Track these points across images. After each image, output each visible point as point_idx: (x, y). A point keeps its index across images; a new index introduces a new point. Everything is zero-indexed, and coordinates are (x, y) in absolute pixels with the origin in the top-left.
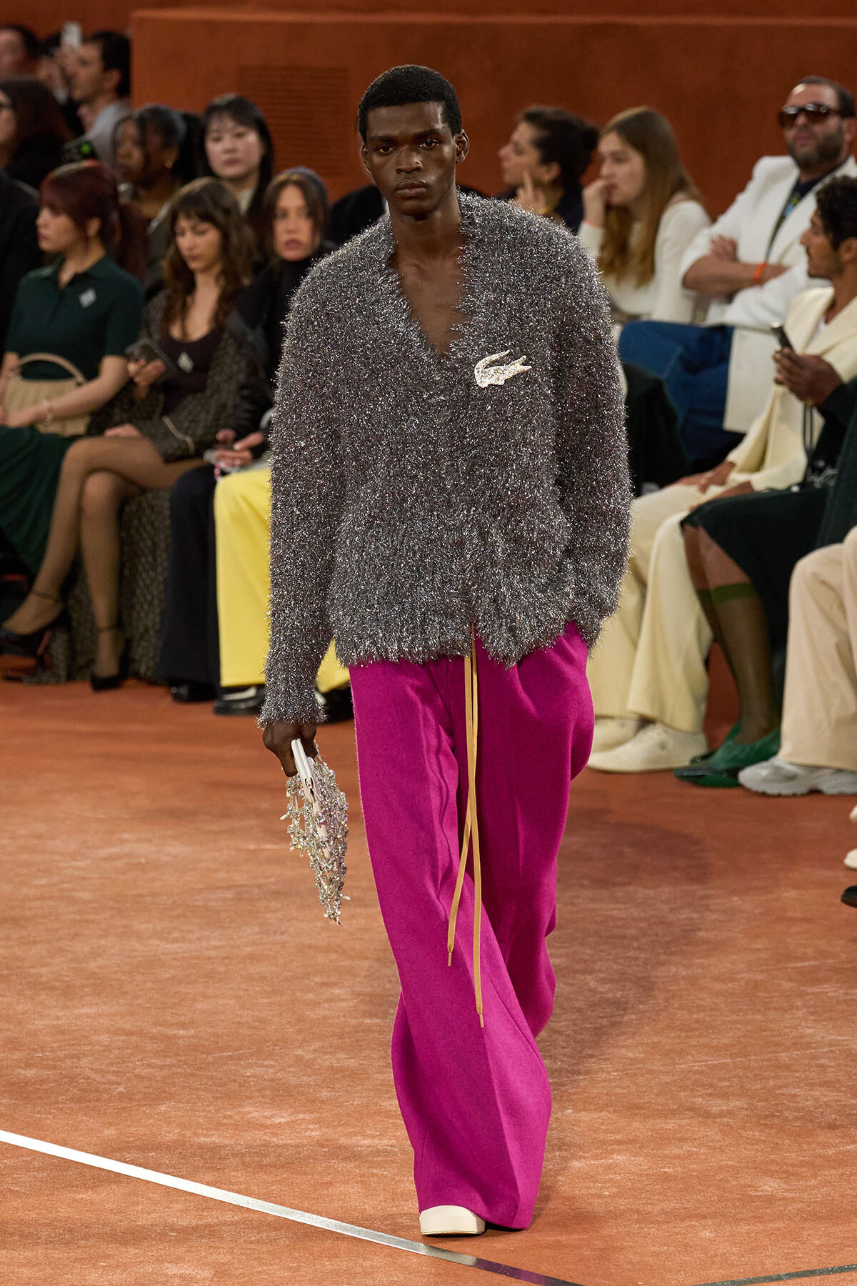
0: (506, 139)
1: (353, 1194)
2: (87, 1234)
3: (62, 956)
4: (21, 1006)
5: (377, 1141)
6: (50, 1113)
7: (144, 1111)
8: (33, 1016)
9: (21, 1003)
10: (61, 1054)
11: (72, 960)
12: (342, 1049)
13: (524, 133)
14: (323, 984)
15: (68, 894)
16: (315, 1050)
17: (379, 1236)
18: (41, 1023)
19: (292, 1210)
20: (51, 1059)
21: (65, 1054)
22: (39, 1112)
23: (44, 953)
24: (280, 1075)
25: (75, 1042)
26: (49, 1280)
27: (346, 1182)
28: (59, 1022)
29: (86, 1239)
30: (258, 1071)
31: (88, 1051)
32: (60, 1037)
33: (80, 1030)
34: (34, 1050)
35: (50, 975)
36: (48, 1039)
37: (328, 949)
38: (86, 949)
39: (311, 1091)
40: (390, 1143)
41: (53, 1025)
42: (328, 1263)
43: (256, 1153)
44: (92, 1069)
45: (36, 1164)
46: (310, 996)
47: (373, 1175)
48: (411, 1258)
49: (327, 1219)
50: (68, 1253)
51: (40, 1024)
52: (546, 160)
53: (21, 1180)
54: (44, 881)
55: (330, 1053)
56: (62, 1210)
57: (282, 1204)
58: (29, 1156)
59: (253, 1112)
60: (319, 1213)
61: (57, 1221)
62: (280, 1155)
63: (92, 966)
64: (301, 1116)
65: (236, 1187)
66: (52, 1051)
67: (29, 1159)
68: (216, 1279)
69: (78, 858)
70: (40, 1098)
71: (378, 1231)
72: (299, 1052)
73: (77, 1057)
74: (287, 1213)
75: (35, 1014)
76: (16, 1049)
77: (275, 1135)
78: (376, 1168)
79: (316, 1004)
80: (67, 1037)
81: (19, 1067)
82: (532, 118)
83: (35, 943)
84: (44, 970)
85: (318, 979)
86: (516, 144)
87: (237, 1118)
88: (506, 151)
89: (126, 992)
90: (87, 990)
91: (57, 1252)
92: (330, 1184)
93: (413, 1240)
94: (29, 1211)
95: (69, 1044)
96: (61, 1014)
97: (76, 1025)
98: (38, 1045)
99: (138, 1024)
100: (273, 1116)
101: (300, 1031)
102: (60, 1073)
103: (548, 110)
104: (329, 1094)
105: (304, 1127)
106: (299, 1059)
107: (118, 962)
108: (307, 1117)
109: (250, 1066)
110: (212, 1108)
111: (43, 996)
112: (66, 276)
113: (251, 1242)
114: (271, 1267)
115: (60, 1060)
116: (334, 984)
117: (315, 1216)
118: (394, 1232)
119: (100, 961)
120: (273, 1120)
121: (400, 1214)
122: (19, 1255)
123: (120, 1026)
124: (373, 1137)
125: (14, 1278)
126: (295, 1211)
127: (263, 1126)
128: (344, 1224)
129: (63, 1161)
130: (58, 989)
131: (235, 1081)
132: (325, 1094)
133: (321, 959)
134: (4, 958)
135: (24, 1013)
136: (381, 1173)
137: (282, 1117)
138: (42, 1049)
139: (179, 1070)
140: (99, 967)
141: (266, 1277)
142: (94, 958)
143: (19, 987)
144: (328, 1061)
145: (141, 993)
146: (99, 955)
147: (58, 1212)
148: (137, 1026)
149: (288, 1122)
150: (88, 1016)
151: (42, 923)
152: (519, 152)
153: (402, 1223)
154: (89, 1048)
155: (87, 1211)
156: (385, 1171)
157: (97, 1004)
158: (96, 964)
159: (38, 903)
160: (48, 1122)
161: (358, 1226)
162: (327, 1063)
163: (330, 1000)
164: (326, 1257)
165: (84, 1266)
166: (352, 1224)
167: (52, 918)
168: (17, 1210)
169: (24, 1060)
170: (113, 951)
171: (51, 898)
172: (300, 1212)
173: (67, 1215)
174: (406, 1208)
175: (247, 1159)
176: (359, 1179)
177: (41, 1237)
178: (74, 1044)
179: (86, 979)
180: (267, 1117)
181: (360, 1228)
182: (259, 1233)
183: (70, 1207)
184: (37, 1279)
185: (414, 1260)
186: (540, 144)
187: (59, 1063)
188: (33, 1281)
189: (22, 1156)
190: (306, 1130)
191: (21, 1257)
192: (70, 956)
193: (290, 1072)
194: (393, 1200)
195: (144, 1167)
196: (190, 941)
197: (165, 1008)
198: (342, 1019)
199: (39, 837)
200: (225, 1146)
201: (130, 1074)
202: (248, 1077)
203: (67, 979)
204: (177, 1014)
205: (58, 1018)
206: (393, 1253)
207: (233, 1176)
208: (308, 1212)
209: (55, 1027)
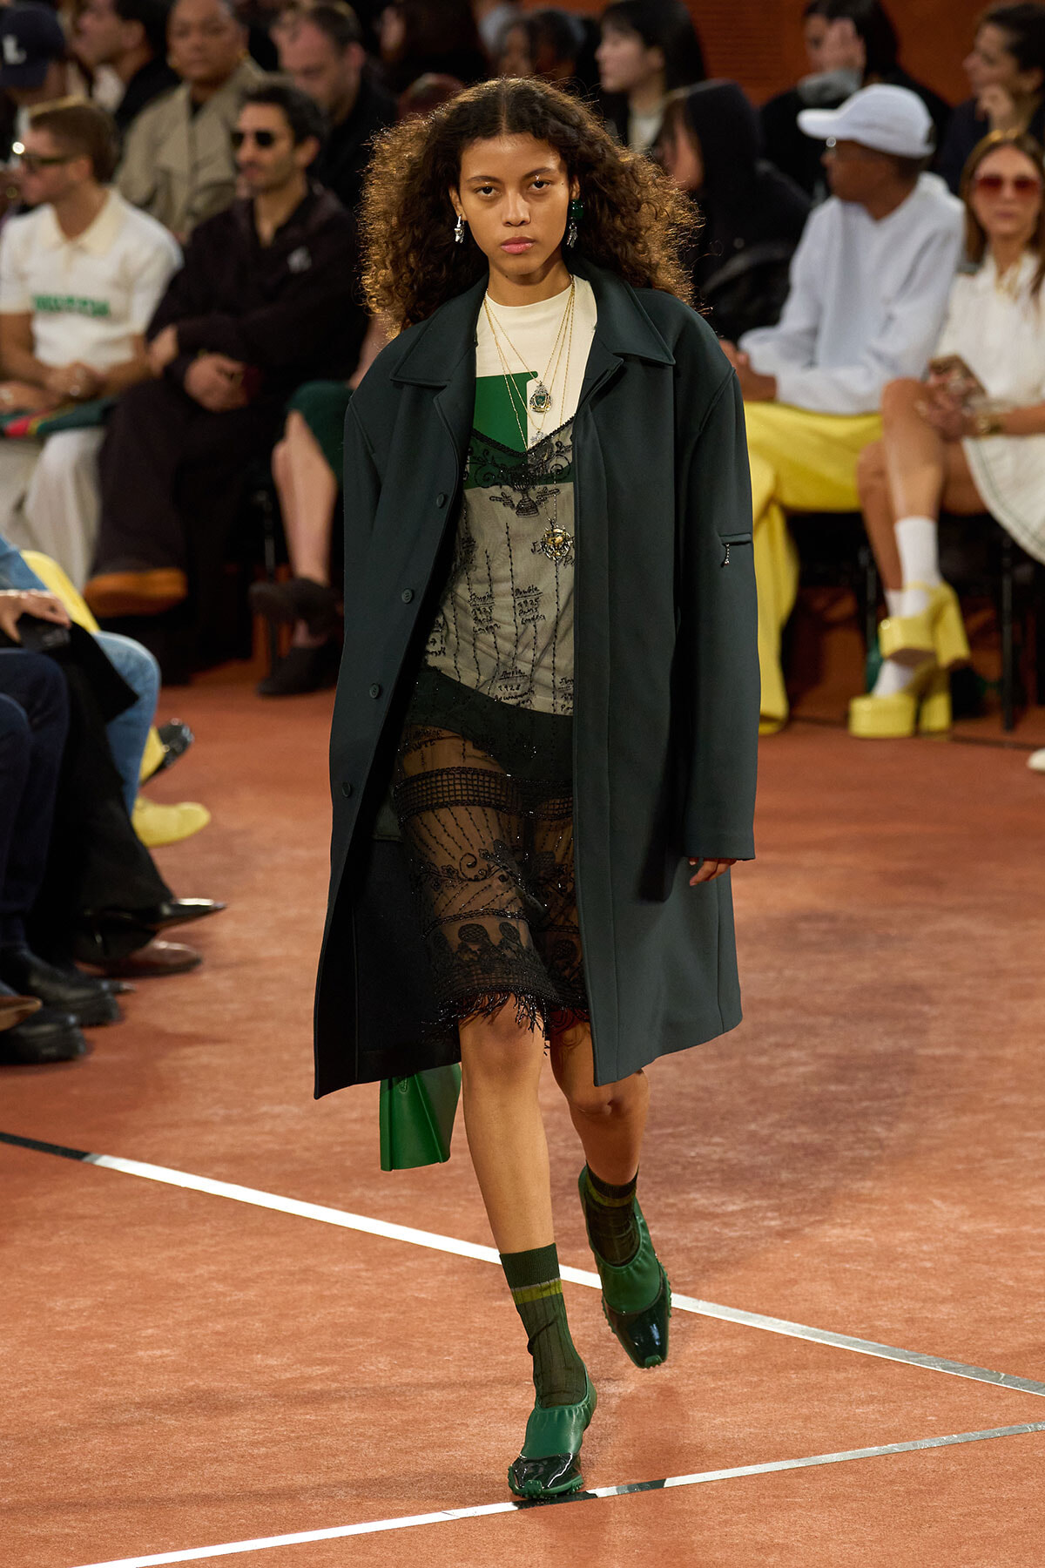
1: (823, 1293)
2: (507, 1347)
5: (848, 1230)
6: (460, 1206)
7: (571, 1201)
12: (804, 1122)
13: (991, 37)
14: (777, 1045)
16: (771, 1125)
17: (855, 1342)
19: (750, 1314)
22: (446, 1205)
24: (731, 1155)
26: (464, 1403)
27: (813, 1280)
29: (506, 1354)
30: (704, 1150)
37: (784, 1004)
39: (768, 1172)
40: (864, 1232)
42: (794, 1376)
43: (705, 1247)
45: (445, 1266)
46: (764, 1060)
47: (845, 1270)
48: (893, 1367)
49: (792, 1324)
50: (486, 1370)
52: (1024, 67)
53: (427, 1285)
55: (790, 1127)
56: (477, 1320)
57: (738, 1307)
58: (435, 1256)
59: (700, 1199)
60: (782, 1317)
61: (472, 1333)
62: (733, 1249)
64: (757, 1203)
65: (682, 1288)
67: (436, 1260)
68: (662, 1398)
70: (447, 1187)
71: (853, 1336)
72: (753, 1127)
74: (744, 1318)
77: (726, 1225)
78: (848, 1262)
79: (770, 1069)
82: (1000, 18)
85: (772, 1039)
86: (983, 52)
87: (682, 1206)
88: (973, 62)
91: (472, 1370)
92: (794, 1282)
93: (894, 1346)
94: (438, 1321)
100: (723, 1203)
101: (753, 1101)
104: (790, 1176)
105: (760, 1215)
106: (753, 1136)
108: (764, 1203)
109: (694, 1145)
110: (651, 1195)
113: (702, 1353)
114: (727, 1383)
116: (792, 1046)
117: (777, 1321)
118: (871, 1337)
120: (724, 1207)
121: (879, 1316)
122: (428, 1374)
124: (843, 1226)
125: (423, 1402)
126: (754, 1315)
127: (714, 1216)
128: (813, 1329)
129: (475, 1262)
131: (677, 1163)
132: (785, 1176)
136: (854, 1268)
137: (734, 1204)
141: (721, 1394)
144: (789, 1136)
147: (472, 1322)
149: (742, 1210)
152: (988, 61)
153: (880, 1325)
155: (507, 1320)
156: (859, 1265)
160: (457, 1216)
161: (830, 1331)
162: (786, 1140)
163: (788, 1064)
164: (793, 1369)
165: (505, 1386)
166: (822, 1328)
168: (424, 1321)
172: (759, 1316)
173: (483, 1326)
174: (885, 1309)
175: (695, 1255)
176: (828, 1275)
177: (452, 1353)
180: (716, 1205)
181: (831, 1333)
182: (711, 1342)
183: (486, 1316)
184: (450, 1402)
185: (897, 1370)
186: (1014, 50)
188: (445, 1404)
189: (427, 1256)
190: (764, 1218)
191: (431, 1376)
193: (742, 1151)
194: (869, 1299)
195: (573, 1267)
198: (803, 1087)
200: (667, 1241)
202: (693, 1157)
206: (870, 1362)
207: (679, 1276)
208: (768, 1315)
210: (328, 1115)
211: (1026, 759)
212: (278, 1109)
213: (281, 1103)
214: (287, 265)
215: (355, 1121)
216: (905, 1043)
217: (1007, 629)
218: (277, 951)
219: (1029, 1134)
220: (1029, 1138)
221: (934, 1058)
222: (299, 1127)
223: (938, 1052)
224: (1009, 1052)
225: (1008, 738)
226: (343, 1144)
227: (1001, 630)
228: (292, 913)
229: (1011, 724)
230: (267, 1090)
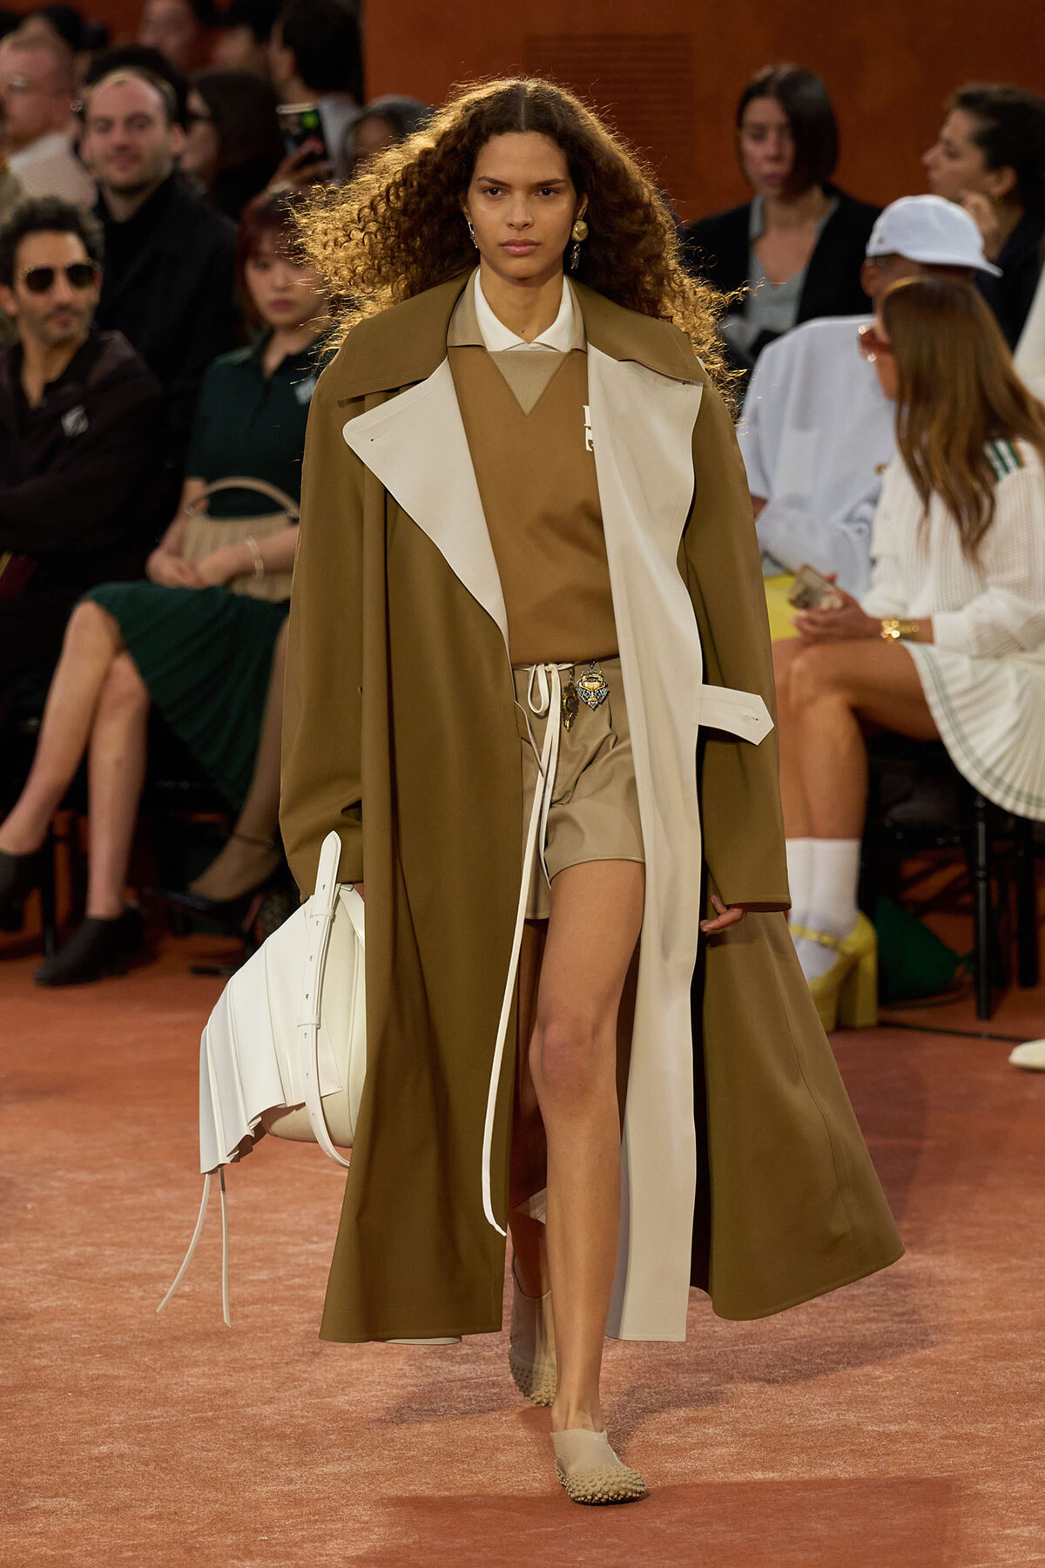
0: (931, 136)
3: (295, 1387)
4: (235, 1465)
8: (252, 1479)
9: (234, 1461)
10: (297, 1535)
11: (310, 1394)
13: (959, 126)
15: (301, 1293)
18: (265, 1489)
20: (282, 1544)
21: (303, 1536)
23: (267, 1383)
25: (317, 1517)
28: (292, 1487)
31: (337, 1530)
32: (295, 1511)
33: (324, 1498)
34: (255, 1531)
35: (277, 1417)
36: (277, 1514)
38: (330, 1376)
41: (282, 1491)
44: (344, 1558)
51: (263, 1491)
52: (994, 163)
54: (264, 1275)
63: (340, 1401)
66: (281, 1531)
69: (315, 1239)
73: (321, 1539)
75: (256, 1476)
76: (229, 1530)
80: (306, 1510)
81: (233, 1557)
82: (969, 102)
83: (252, 1368)
84: (268, 1410)
86: (948, 143)
88: (934, 155)
89: (392, 1440)
90: (333, 1437)
95: (309, 1521)
96: (295, 1474)
97: (318, 1492)
98: (261, 1524)
99: (412, 1488)
102: (296, 1565)
103: (994, 88)
107: (379, 1393)
111: (267, 1449)
112: (273, 360)
115: (295, 1544)
116: (706, 1420)
119: (354, 1394)
123: (384, 1491)
130: (289, 1438)
133: (684, 1380)
134: (208, 1393)
135: (239, 1475)
138: (269, 1529)
139: (476, 1555)
140: (350, 1403)
142: (343, 1389)
143: (232, 1436)
144: (701, 1535)
145: (414, 1439)
146: (352, 1385)
148: (410, 1491)
150: (336, 1476)
151: (261, 1338)
152: (953, 155)
154: (339, 1525)
157: (349, 1458)
158: (347, 1398)
159: (256, 1309)
162: (700, 1540)
163: (703, 1444)
167: (278, 1330)
169: (242, 1547)
170: (370, 1379)
171: (274, 1301)
178: (316, 1521)
179: (333, 1420)
186: (983, 140)
187: (295, 1549)
192: (306, 1387)
193: (643, 1554)
196: (487, 1360)
197: (451, 1462)
199: (254, 1208)
201: (403, 1563)
203: (303, 1421)
204: (471, 1471)
205: (290, 1481)
209: (285, 1495)
210: (116, 1510)
211: (1009, 1053)
212: (51, 1504)
213: (56, 1495)
214: (61, 428)
215: (151, 1517)
216: (851, 1417)
217: (982, 886)
218: (51, 1302)
219: (1008, 1531)
220: (1009, 1534)
221: (888, 1435)
222: (79, 1526)
223: (893, 1428)
224: (984, 1429)
225: (984, 1027)
226: (135, 1547)
227: (973, 889)
228: (72, 1252)
229: (987, 1011)
230: (37, 1478)
